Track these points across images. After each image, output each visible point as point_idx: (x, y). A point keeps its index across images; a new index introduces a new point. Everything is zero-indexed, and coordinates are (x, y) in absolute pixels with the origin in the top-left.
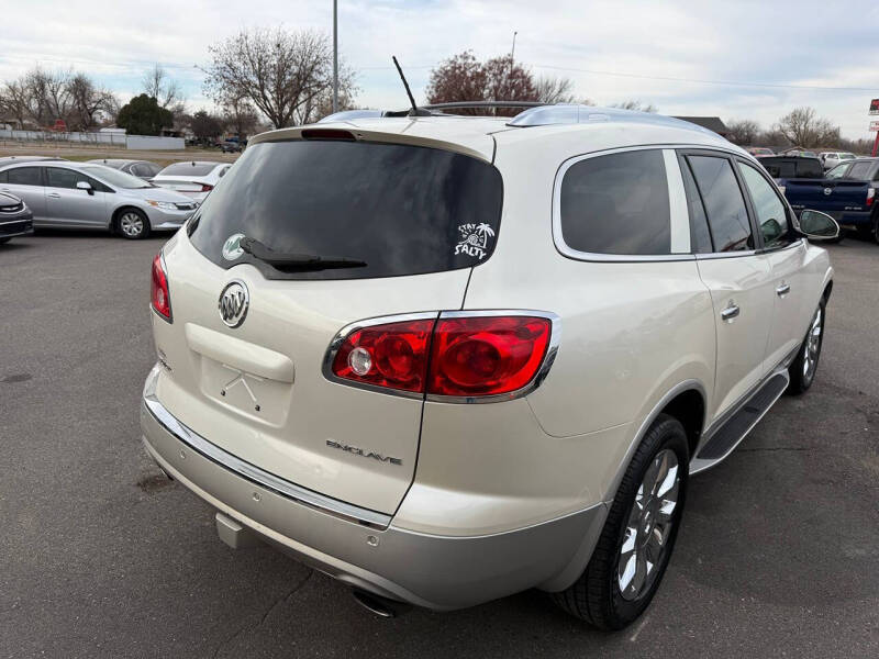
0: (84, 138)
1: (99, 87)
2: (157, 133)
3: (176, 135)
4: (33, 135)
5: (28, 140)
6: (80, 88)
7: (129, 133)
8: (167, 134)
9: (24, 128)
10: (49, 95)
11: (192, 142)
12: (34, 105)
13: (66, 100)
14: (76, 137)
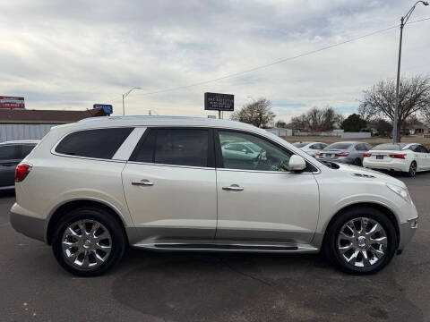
0: (326, 134)
1: (336, 112)
2: (358, 131)
3: (368, 131)
4: (306, 134)
5: (304, 136)
6: (329, 113)
7: (345, 131)
8: (364, 131)
9: (305, 131)
10: (317, 117)
11: (376, 135)
12: (311, 122)
13: (322, 119)
14: (323, 134)
